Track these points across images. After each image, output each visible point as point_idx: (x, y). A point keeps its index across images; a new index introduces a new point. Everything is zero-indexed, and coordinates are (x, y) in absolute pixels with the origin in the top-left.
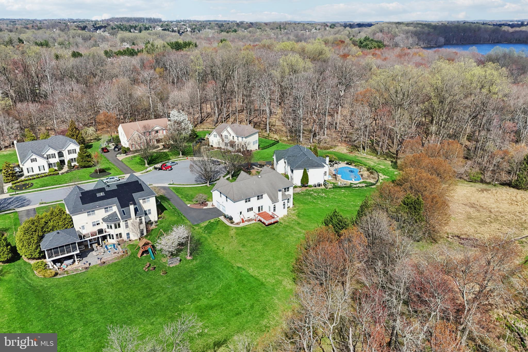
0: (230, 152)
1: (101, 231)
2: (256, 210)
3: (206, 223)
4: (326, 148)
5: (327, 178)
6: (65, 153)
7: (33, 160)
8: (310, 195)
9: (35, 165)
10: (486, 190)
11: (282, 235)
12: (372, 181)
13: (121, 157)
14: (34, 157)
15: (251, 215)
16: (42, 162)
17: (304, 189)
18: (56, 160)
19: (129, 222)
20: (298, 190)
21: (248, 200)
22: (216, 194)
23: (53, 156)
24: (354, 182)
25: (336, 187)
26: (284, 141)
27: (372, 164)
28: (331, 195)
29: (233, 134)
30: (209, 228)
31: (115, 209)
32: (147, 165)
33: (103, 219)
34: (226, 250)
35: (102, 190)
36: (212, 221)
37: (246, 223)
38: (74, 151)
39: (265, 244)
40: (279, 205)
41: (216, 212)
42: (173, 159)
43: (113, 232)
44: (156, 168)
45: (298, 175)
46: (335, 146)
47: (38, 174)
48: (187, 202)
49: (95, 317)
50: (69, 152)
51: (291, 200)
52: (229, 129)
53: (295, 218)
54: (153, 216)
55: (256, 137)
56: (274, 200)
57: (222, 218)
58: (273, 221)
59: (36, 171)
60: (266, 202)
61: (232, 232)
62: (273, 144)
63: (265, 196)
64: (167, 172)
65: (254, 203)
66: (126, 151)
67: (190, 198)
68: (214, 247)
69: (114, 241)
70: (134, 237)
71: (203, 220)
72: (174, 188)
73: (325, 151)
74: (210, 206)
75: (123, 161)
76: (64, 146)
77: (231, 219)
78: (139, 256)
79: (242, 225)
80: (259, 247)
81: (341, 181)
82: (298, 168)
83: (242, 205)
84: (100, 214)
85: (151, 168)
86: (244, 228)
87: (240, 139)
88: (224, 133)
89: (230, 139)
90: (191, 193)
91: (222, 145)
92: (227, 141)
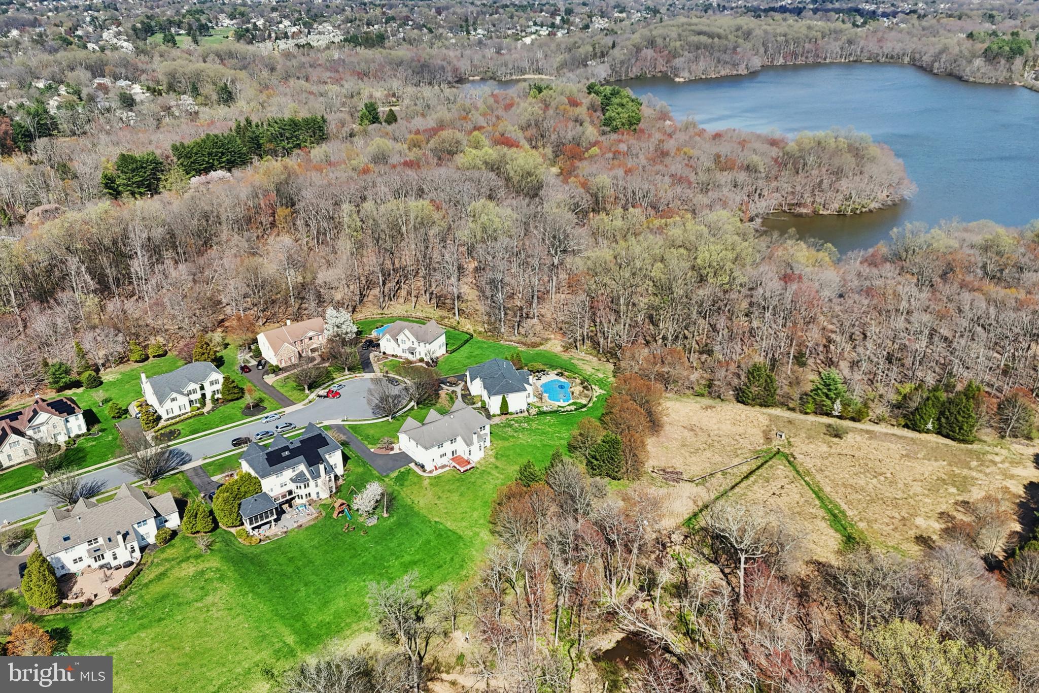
0: (410, 363)
1: (290, 492)
2: (450, 455)
3: (396, 473)
4: (535, 345)
5: (532, 400)
6: (207, 385)
7: (173, 400)
8: (510, 426)
9: (175, 405)
10: (711, 407)
11: (479, 482)
12: (584, 401)
13: (270, 379)
14: (174, 395)
15: (445, 461)
16: (183, 400)
17: (504, 417)
18: (198, 396)
19: (319, 481)
20: (496, 420)
21: (440, 445)
22: (403, 438)
23: (195, 391)
24: (562, 404)
25: (541, 413)
26: (480, 333)
27: (588, 370)
28: (534, 426)
29: (412, 338)
30: (401, 479)
31: (302, 467)
32: (307, 391)
33: (291, 479)
34: (422, 504)
35: (286, 448)
36: (402, 470)
37: (440, 471)
38: (217, 382)
39: (461, 495)
40: (475, 448)
41: (405, 458)
42: (338, 377)
43: (303, 492)
44: (319, 396)
45: (494, 405)
46: (547, 340)
47: (179, 416)
48: (369, 446)
49: (312, 578)
50: (212, 383)
51: (488, 438)
52: (407, 332)
53: (493, 460)
54: (340, 470)
55: (443, 339)
56: (469, 443)
57: (412, 465)
58: (468, 467)
59: (177, 412)
60: (460, 446)
61: (426, 483)
62: (467, 341)
63: (459, 439)
64: (335, 400)
65: (448, 447)
66: (276, 370)
67: (374, 441)
68: (409, 502)
69: (304, 501)
70: (324, 495)
71: (392, 470)
72: (352, 427)
73: (532, 351)
74: (396, 451)
75: (275, 385)
76: (205, 377)
77: (422, 466)
78: (335, 516)
79: (435, 473)
80: (455, 497)
81: (549, 404)
82: (495, 394)
83: (435, 452)
85: (312, 396)
86: (438, 477)
87: (422, 344)
88: (401, 337)
89: (408, 344)
90: (371, 432)
91: (399, 352)
92: (406, 347)
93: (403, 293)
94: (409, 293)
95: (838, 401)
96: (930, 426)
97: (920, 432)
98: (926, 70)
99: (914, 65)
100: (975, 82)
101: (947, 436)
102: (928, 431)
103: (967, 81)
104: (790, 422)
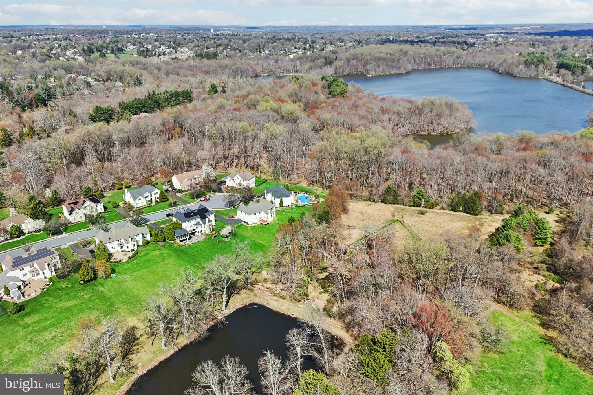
0: (240, 189)
1: (194, 230)
2: (259, 218)
3: (237, 225)
4: (294, 184)
5: (293, 202)
6: (153, 194)
7: (140, 199)
8: (284, 211)
9: (140, 202)
10: (370, 205)
11: (271, 228)
12: (316, 202)
13: (179, 195)
14: (140, 197)
15: (256, 221)
16: (143, 200)
17: (281, 208)
18: (149, 199)
19: (206, 225)
20: (278, 209)
21: (255, 214)
22: (239, 212)
23: (148, 196)
24: (306, 203)
25: (297, 206)
26: (270, 180)
27: (318, 193)
28: (294, 211)
29: (240, 179)
30: (238, 227)
31: (199, 220)
32: (195, 199)
33: (194, 225)
34: (248, 235)
35: (192, 212)
36: (239, 224)
37: (255, 225)
38: (157, 193)
39: (264, 232)
40: (269, 216)
41: (240, 221)
42: (208, 195)
43: (199, 230)
44: (201, 201)
45: (277, 202)
46: (300, 182)
47: (142, 207)
48: (224, 217)
49: (206, 256)
50: (155, 194)
51: (275, 214)
52: (238, 176)
53: (277, 221)
54: (213, 223)
55: (254, 179)
56: (267, 213)
57: (243, 223)
58: (266, 223)
59: (141, 205)
60: (263, 215)
61: (249, 228)
62: (264, 183)
63: (263, 212)
64: (208, 202)
65: (258, 215)
66: (181, 191)
67: (226, 215)
68: (242, 234)
69: (199, 234)
70: (208, 232)
71: (235, 224)
73: (293, 186)
74: (236, 218)
75: (181, 197)
76: (152, 191)
77: (247, 223)
78: (212, 238)
79: (253, 225)
80: (261, 233)
81: (300, 203)
82: (278, 197)
83: (252, 216)
84: (193, 222)
85: (198, 200)
86: (254, 226)
87: (245, 181)
88: (235, 178)
89: (239, 181)
90: (225, 212)
91: (234, 185)
92: (237, 183)
93: (234, 165)
94: (237, 164)
95: (423, 200)
96: (461, 209)
97: (457, 212)
98: (496, 71)
99: (490, 69)
100: (519, 77)
101: (468, 213)
102: (460, 211)
103: (515, 76)
104: (403, 209)
